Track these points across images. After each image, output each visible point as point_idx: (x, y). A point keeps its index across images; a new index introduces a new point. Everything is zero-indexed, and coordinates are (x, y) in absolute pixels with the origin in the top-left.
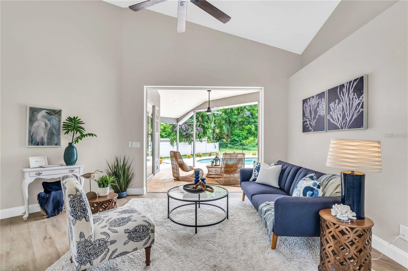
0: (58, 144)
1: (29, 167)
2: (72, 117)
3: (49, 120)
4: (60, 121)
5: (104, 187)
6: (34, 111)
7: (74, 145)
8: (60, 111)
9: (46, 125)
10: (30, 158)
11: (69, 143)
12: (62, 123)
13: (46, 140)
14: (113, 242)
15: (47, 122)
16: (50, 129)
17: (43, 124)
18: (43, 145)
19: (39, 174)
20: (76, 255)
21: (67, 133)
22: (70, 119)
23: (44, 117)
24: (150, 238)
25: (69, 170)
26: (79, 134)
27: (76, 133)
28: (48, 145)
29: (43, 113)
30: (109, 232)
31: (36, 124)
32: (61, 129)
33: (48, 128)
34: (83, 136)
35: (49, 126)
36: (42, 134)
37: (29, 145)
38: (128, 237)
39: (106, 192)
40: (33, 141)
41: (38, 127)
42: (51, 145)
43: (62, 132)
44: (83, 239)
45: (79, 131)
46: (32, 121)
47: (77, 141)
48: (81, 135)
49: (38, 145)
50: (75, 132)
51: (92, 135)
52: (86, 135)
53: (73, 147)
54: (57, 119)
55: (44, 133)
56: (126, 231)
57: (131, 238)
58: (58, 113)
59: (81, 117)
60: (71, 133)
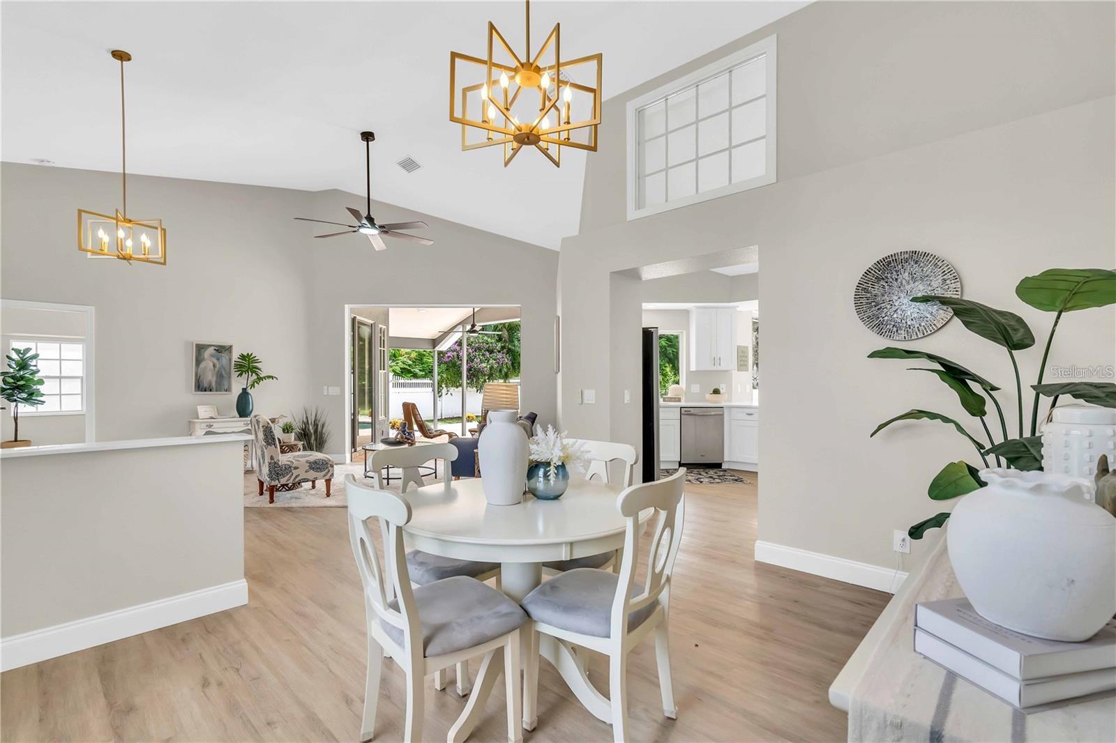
0: (228, 390)
1: (198, 418)
2: (246, 354)
3: (218, 359)
4: (230, 360)
5: (288, 432)
6: (200, 348)
7: (249, 390)
8: (231, 347)
9: (214, 366)
10: (198, 407)
11: (243, 389)
12: (233, 363)
13: (214, 384)
14: (296, 468)
15: (215, 361)
16: (218, 371)
17: (211, 365)
18: (211, 391)
19: (211, 426)
20: (268, 472)
21: (241, 375)
22: (243, 357)
23: (212, 356)
24: (329, 471)
25: (243, 423)
26: (255, 377)
27: (252, 375)
28: (216, 391)
29: (211, 350)
30: (294, 461)
31: (202, 365)
32: (233, 370)
33: (217, 369)
34: (260, 379)
35: (218, 366)
36: (210, 378)
37: (195, 391)
38: (309, 466)
39: (290, 439)
40: (200, 387)
41: (205, 368)
42: (221, 391)
43: (234, 375)
44: (273, 461)
45: (255, 372)
46: (198, 361)
47: (253, 386)
48: (258, 378)
49: (205, 391)
50: (250, 374)
51: (272, 377)
52: (265, 378)
53: (248, 393)
54: (227, 358)
55: (213, 376)
56: (307, 462)
57: (311, 468)
58: (229, 349)
59: (257, 354)
60: (245, 376)
